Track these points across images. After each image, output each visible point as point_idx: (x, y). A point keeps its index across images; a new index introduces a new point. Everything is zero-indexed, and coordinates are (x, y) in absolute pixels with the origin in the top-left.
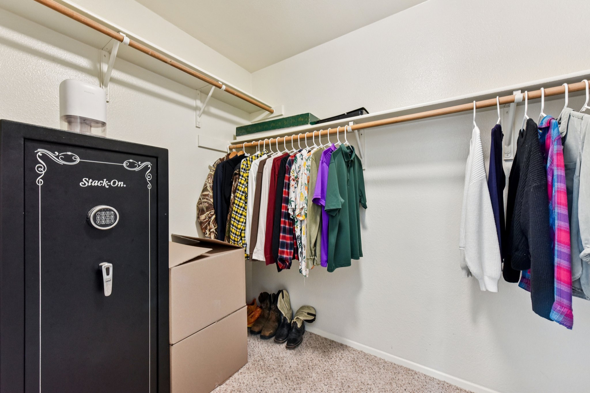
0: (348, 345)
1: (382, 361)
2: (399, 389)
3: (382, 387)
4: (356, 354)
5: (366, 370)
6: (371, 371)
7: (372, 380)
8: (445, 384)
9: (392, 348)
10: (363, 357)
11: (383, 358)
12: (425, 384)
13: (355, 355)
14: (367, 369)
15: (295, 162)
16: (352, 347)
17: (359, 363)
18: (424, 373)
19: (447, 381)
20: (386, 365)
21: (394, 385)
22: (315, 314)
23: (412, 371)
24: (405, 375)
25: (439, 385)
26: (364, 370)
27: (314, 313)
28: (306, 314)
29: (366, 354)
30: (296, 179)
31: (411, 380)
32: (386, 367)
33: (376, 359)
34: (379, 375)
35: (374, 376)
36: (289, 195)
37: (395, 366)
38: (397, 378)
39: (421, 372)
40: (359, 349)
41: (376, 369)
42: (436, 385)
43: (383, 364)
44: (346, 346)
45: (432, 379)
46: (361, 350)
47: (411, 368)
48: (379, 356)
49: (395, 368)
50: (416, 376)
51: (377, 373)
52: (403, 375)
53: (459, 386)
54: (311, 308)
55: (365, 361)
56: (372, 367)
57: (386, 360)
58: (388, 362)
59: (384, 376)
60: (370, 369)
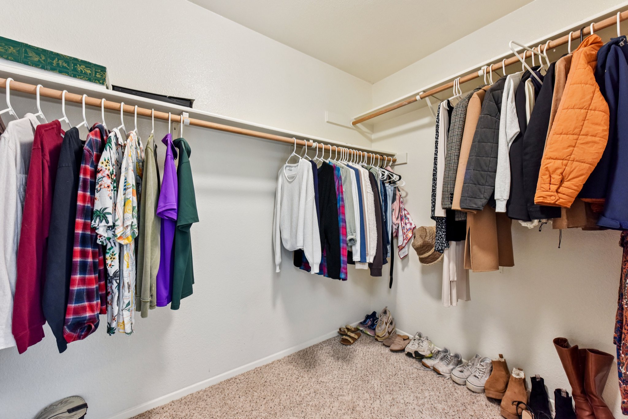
0: (149, 409)
1: (201, 393)
2: (235, 401)
3: (222, 413)
4: (169, 409)
5: (194, 414)
6: (200, 410)
7: (208, 416)
8: (258, 369)
9: (209, 371)
10: (179, 405)
11: (200, 389)
12: (247, 380)
13: (169, 411)
14: (194, 412)
15: (110, 147)
16: (157, 406)
17: (181, 414)
18: (240, 373)
19: (257, 366)
20: (208, 393)
21: (229, 402)
22: (84, 403)
23: (232, 379)
24: (230, 387)
25: (256, 373)
26: (193, 415)
27: (81, 403)
28: (67, 414)
29: (180, 400)
30: (111, 176)
31: (236, 386)
32: (210, 395)
33: (194, 396)
34: (210, 406)
35: (206, 412)
36: (93, 204)
37: (216, 387)
38: (226, 394)
39: (237, 374)
40: (168, 402)
41: (202, 404)
42: (254, 375)
43: (205, 394)
44: (149, 412)
45: (248, 373)
46: (171, 400)
47: (229, 377)
48: (194, 391)
49: (218, 388)
50: (238, 380)
51: (206, 406)
52: (228, 388)
53: (265, 364)
54: (72, 399)
55: (186, 407)
56: (197, 406)
57: (204, 389)
58: (207, 389)
59: (215, 402)
60: (197, 409)
